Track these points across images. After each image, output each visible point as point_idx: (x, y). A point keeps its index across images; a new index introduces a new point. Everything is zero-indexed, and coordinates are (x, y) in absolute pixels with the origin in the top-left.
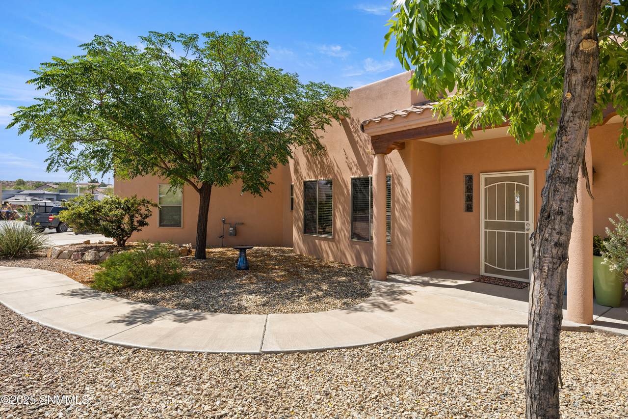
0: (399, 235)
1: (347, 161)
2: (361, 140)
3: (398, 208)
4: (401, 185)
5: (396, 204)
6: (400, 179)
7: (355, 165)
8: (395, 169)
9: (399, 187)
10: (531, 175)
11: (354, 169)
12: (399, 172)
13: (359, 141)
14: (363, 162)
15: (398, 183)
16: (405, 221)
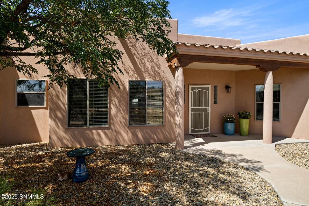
0: (169, 117)
1: (124, 66)
2: (138, 53)
3: (168, 101)
4: (171, 87)
5: (166, 98)
6: (170, 84)
7: (132, 70)
8: (166, 78)
9: (169, 88)
10: (210, 87)
11: (131, 73)
12: (169, 79)
13: (136, 53)
14: (140, 70)
15: (169, 86)
16: (173, 108)
